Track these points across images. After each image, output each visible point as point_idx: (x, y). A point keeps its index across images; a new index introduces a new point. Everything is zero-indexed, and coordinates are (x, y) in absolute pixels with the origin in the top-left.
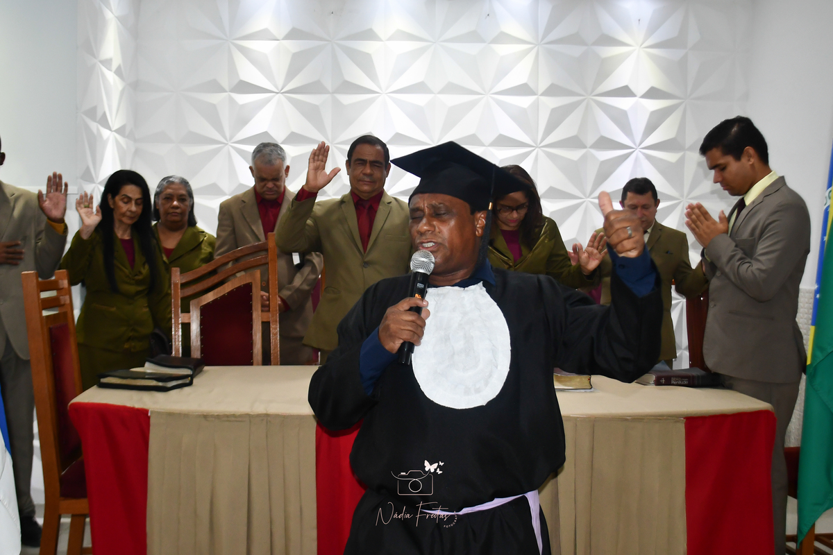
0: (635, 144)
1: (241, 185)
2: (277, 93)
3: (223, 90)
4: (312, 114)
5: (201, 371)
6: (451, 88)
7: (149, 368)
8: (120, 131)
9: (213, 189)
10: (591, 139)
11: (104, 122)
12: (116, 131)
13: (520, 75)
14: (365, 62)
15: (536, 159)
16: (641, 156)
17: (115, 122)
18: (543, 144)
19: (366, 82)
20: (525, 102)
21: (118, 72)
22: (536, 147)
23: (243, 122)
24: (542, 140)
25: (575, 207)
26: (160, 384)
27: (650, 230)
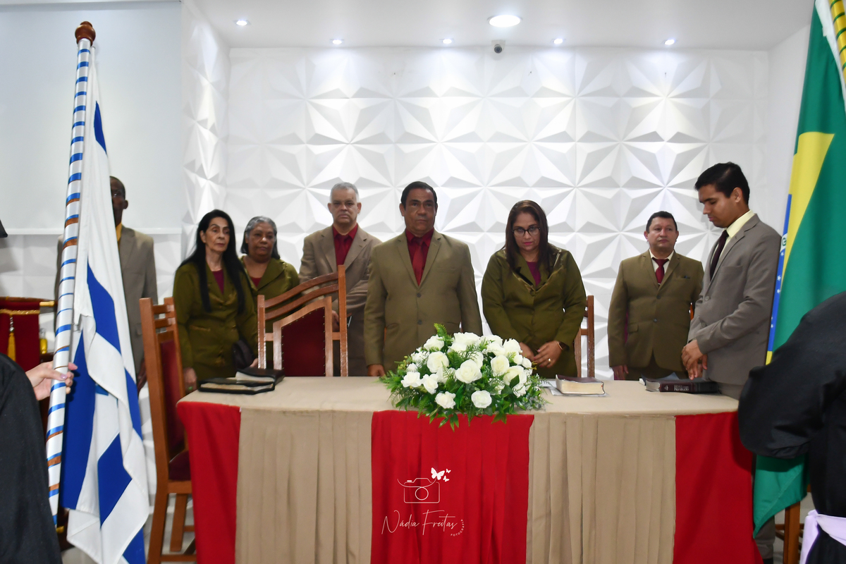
0: (663, 183)
1: (317, 224)
2: (348, 144)
3: (300, 142)
4: (378, 162)
5: (281, 381)
6: (499, 137)
7: (239, 376)
8: (214, 179)
9: (294, 228)
10: (623, 179)
11: (201, 173)
12: (212, 179)
13: (559, 124)
14: (423, 116)
15: (575, 198)
16: (669, 194)
17: (210, 171)
18: (581, 184)
19: (423, 133)
20: (564, 148)
21: (213, 130)
22: (574, 187)
23: (319, 169)
24: (579, 183)
25: (610, 240)
26: (249, 388)
27: (670, 258)
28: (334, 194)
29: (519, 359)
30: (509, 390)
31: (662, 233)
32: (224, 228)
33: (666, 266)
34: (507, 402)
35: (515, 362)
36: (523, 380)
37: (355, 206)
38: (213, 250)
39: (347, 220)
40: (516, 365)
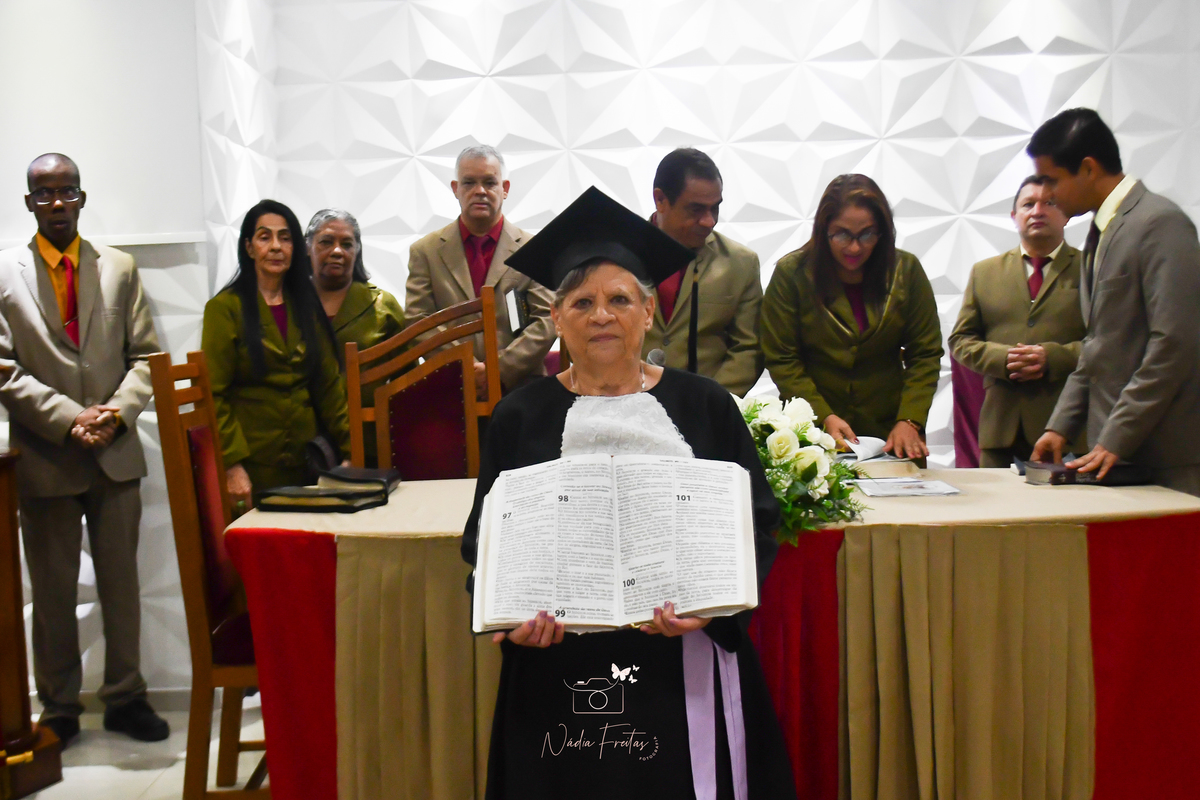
1: (436, 218)
2: (483, 76)
3: (402, 76)
4: (538, 106)
5: (396, 488)
6: (746, 55)
7: (324, 484)
8: (257, 146)
9: (395, 226)
10: (963, 122)
11: (234, 134)
12: (253, 147)
13: (851, 29)
14: (614, 24)
15: (879, 157)
17: (249, 132)
18: (890, 134)
19: (616, 53)
20: (859, 70)
21: (250, 59)
22: (880, 139)
23: (434, 122)
24: (886, 132)
25: (944, 228)
26: (343, 502)
27: (1053, 255)
28: (462, 165)
29: (815, 434)
30: (801, 489)
31: (1035, 210)
32: (281, 233)
33: (1046, 270)
34: (797, 510)
35: (809, 439)
36: (824, 469)
37: (500, 187)
38: (266, 272)
39: (486, 213)
40: (809, 444)
